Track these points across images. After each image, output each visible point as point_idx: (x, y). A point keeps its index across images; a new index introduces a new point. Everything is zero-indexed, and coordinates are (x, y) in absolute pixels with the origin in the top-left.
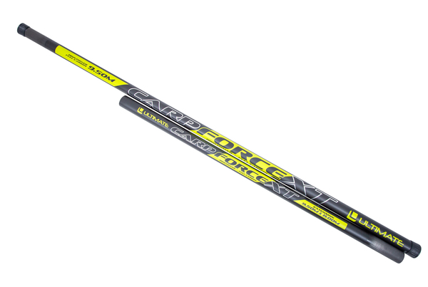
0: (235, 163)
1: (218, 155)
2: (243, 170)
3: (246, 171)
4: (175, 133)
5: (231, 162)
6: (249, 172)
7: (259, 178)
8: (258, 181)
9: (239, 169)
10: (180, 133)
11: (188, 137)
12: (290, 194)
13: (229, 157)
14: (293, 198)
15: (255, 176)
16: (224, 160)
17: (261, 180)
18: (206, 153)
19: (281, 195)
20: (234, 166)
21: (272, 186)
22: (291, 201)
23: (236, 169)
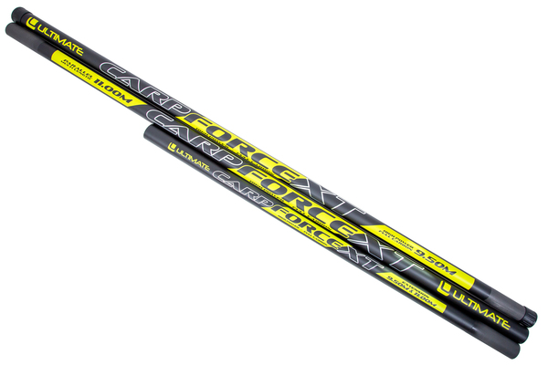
0: (298, 220)
1: (275, 209)
2: (309, 229)
3: (313, 232)
4: (219, 178)
5: (293, 218)
6: (318, 233)
7: (331, 241)
8: (329, 246)
9: (305, 228)
10: (226, 179)
11: (236, 185)
12: (372, 264)
13: (291, 212)
14: (376, 270)
15: (326, 238)
16: (283, 215)
17: (333, 244)
18: (260, 206)
19: (359, 266)
20: (297, 224)
21: (348, 252)
22: (373, 273)
23: (300, 229)
